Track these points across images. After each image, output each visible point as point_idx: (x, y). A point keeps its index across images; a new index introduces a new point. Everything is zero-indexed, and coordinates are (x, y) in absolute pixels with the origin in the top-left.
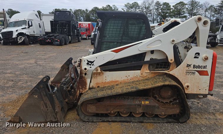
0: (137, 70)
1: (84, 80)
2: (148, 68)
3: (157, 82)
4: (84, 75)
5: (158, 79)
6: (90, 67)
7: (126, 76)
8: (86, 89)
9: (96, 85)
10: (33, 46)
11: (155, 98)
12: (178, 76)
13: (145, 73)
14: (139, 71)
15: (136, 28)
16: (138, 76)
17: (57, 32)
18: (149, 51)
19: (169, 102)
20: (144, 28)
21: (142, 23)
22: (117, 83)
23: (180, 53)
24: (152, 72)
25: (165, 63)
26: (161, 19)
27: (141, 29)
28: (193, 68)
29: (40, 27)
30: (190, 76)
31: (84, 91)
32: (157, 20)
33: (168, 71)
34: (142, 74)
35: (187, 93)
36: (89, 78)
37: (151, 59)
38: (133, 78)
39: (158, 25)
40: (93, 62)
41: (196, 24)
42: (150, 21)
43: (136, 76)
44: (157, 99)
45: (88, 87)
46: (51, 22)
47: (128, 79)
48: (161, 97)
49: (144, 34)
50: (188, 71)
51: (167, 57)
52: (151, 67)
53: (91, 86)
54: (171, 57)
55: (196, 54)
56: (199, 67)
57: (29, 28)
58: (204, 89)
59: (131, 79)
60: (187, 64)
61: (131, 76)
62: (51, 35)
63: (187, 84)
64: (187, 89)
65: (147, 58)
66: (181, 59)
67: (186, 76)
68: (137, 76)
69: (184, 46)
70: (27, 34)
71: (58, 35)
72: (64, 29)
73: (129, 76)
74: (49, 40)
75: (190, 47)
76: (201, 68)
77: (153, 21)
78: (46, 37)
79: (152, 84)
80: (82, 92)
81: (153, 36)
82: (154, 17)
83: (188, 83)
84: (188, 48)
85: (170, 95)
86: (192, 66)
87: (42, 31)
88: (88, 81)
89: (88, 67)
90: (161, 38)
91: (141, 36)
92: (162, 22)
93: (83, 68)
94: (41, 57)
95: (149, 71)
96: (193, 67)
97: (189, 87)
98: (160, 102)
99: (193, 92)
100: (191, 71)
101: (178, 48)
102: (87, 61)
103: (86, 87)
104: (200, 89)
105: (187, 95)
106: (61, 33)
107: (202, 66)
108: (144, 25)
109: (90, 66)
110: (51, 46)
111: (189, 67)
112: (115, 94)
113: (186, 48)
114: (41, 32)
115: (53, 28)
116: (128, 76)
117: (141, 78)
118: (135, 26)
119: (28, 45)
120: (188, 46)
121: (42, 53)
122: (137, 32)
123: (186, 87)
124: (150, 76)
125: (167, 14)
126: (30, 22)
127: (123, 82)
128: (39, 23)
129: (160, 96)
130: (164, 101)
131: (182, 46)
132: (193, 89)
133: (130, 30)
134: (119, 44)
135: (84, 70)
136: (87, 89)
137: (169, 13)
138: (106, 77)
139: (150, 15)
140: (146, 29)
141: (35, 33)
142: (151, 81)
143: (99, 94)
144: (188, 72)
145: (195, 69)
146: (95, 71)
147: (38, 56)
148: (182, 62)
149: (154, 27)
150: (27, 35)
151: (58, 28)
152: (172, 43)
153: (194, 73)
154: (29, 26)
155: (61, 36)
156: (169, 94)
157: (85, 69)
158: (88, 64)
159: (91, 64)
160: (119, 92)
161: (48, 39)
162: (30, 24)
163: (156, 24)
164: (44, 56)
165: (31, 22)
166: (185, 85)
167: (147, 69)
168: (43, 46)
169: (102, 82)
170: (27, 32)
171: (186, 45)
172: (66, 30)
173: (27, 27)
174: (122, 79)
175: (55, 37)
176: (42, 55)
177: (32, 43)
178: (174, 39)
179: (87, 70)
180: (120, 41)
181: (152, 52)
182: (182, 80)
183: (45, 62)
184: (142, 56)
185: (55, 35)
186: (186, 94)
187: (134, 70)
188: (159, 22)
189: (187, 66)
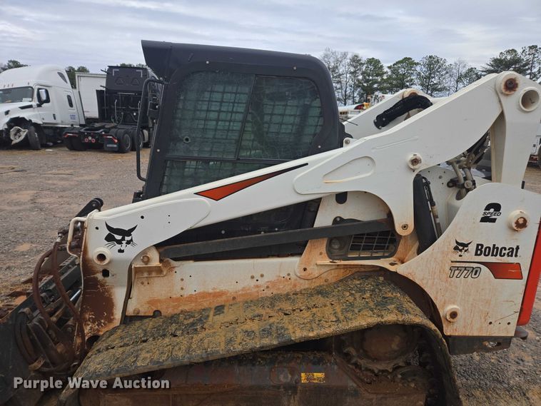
0: (287, 256)
1: (103, 293)
2: (324, 250)
3: (356, 311)
4: (100, 276)
5: (358, 295)
6: (121, 251)
7: (252, 277)
8: (111, 321)
9: (147, 306)
10: (49, 153)
11: (347, 356)
12: (425, 282)
13: (315, 267)
14: (296, 260)
15: (288, 112)
16: (293, 276)
17: (114, 118)
18: (330, 195)
19: (391, 371)
20: (316, 112)
21: (308, 95)
22: (220, 301)
23: (433, 204)
24: (339, 262)
25: (383, 233)
26: (361, 96)
27: (304, 116)
28: (476, 254)
29: (71, 105)
30: (462, 282)
31: (104, 330)
32: (354, 97)
33: (392, 259)
34: (305, 269)
35: (449, 334)
36: (121, 286)
37: (338, 221)
38: (274, 284)
39: (356, 108)
40: (129, 233)
41: (497, 100)
42: (339, 100)
43: (285, 275)
44: (353, 361)
45: (118, 314)
46: (99, 93)
47: (257, 286)
48: (367, 355)
49: (315, 135)
50: (458, 265)
51: (390, 215)
52: (336, 247)
53: (130, 311)
54: (404, 217)
55: (488, 208)
56: (495, 251)
57: (39, 106)
58: (504, 322)
59: (268, 287)
60: (457, 242)
61: (270, 277)
62: (97, 125)
63: (450, 308)
64: (450, 322)
65: (324, 219)
66: (438, 225)
67: (449, 279)
68: (289, 275)
69: (446, 179)
70: (34, 120)
71: (115, 127)
72: (132, 111)
73: (262, 276)
74: (90, 138)
75: (469, 182)
76: (501, 255)
77: (345, 100)
78: (82, 130)
79: (338, 321)
80: (99, 331)
81: (347, 143)
82: (346, 92)
83: (454, 303)
84: (463, 186)
85: (395, 351)
86: (472, 248)
87: (77, 116)
88: (119, 295)
89: (110, 251)
90: (373, 151)
91: (307, 140)
92: (365, 103)
93: (93, 253)
94: (55, 182)
95: (327, 261)
96: (476, 252)
97: (459, 317)
98: (360, 369)
99: (469, 333)
100: (467, 265)
101: (428, 184)
102: (109, 227)
103: (112, 314)
104: (491, 323)
105: (450, 340)
106: (125, 123)
107: (505, 249)
108: (317, 103)
109: (118, 247)
110: (96, 153)
111: (461, 251)
112: (201, 361)
113: (453, 183)
114: (73, 117)
115: (105, 108)
116: (257, 276)
117: (302, 281)
118: (283, 103)
119: (37, 149)
120: (462, 181)
121: (63, 172)
122: (292, 125)
123: (448, 317)
124: (332, 277)
125: (375, 86)
126: (43, 93)
127: (242, 295)
128: (69, 94)
129: (361, 351)
130: (377, 367)
131: (440, 177)
132: (469, 322)
133: (267, 118)
134: (228, 167)
135: (98, 263)
136: (115, 321)
137: (379, 83)
138: (182, 280)
139: (338, 86)
140: (321, 115)
141: (58, 120)
142: (334, 300)
143: (143, 355)
144: (456, 269)
145: (483, 258)
146: (139, 264)
147: (50, 182)
148: (440, 234)
149: (346, 113)
150: (36, 125)
151: (117, 109)
152: (412, 167)
153: (476, 271)
154: (41, 103)
155: (122, 129)
156: (394, 346)
157: (102, 257)
158: (109, 238)
159: (123, 239)
160: (218, 352)
161: (89, 135)
162: (44, 97)
163: (350, 107)
164: (67, 179)
165: (47, 92)
166: (444, 311)
167: (321, 254)
168: (77, 153)
169: (169, 295)
170: (36, 116)
171: (453, 176)
172: (137, 114)
173: (35, 103)
174: (240, 287)
175: (107, 131)
176: (62, 179)
177: (51, 144)
178: (419, 156)
179: (106, 262)
180: (231, 157)
181: (341, 198)
182: (437, 293)
183: (60, 200)
184: (308, 209)
185: (108, 126)
186: (447, 337)
187: (279, 256)
188: (356, 103)
189: (456, 248)
